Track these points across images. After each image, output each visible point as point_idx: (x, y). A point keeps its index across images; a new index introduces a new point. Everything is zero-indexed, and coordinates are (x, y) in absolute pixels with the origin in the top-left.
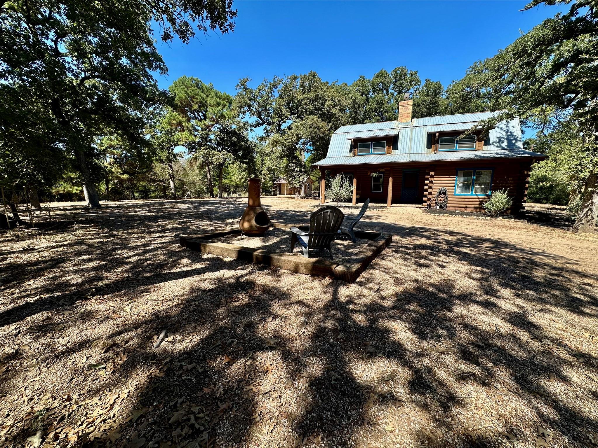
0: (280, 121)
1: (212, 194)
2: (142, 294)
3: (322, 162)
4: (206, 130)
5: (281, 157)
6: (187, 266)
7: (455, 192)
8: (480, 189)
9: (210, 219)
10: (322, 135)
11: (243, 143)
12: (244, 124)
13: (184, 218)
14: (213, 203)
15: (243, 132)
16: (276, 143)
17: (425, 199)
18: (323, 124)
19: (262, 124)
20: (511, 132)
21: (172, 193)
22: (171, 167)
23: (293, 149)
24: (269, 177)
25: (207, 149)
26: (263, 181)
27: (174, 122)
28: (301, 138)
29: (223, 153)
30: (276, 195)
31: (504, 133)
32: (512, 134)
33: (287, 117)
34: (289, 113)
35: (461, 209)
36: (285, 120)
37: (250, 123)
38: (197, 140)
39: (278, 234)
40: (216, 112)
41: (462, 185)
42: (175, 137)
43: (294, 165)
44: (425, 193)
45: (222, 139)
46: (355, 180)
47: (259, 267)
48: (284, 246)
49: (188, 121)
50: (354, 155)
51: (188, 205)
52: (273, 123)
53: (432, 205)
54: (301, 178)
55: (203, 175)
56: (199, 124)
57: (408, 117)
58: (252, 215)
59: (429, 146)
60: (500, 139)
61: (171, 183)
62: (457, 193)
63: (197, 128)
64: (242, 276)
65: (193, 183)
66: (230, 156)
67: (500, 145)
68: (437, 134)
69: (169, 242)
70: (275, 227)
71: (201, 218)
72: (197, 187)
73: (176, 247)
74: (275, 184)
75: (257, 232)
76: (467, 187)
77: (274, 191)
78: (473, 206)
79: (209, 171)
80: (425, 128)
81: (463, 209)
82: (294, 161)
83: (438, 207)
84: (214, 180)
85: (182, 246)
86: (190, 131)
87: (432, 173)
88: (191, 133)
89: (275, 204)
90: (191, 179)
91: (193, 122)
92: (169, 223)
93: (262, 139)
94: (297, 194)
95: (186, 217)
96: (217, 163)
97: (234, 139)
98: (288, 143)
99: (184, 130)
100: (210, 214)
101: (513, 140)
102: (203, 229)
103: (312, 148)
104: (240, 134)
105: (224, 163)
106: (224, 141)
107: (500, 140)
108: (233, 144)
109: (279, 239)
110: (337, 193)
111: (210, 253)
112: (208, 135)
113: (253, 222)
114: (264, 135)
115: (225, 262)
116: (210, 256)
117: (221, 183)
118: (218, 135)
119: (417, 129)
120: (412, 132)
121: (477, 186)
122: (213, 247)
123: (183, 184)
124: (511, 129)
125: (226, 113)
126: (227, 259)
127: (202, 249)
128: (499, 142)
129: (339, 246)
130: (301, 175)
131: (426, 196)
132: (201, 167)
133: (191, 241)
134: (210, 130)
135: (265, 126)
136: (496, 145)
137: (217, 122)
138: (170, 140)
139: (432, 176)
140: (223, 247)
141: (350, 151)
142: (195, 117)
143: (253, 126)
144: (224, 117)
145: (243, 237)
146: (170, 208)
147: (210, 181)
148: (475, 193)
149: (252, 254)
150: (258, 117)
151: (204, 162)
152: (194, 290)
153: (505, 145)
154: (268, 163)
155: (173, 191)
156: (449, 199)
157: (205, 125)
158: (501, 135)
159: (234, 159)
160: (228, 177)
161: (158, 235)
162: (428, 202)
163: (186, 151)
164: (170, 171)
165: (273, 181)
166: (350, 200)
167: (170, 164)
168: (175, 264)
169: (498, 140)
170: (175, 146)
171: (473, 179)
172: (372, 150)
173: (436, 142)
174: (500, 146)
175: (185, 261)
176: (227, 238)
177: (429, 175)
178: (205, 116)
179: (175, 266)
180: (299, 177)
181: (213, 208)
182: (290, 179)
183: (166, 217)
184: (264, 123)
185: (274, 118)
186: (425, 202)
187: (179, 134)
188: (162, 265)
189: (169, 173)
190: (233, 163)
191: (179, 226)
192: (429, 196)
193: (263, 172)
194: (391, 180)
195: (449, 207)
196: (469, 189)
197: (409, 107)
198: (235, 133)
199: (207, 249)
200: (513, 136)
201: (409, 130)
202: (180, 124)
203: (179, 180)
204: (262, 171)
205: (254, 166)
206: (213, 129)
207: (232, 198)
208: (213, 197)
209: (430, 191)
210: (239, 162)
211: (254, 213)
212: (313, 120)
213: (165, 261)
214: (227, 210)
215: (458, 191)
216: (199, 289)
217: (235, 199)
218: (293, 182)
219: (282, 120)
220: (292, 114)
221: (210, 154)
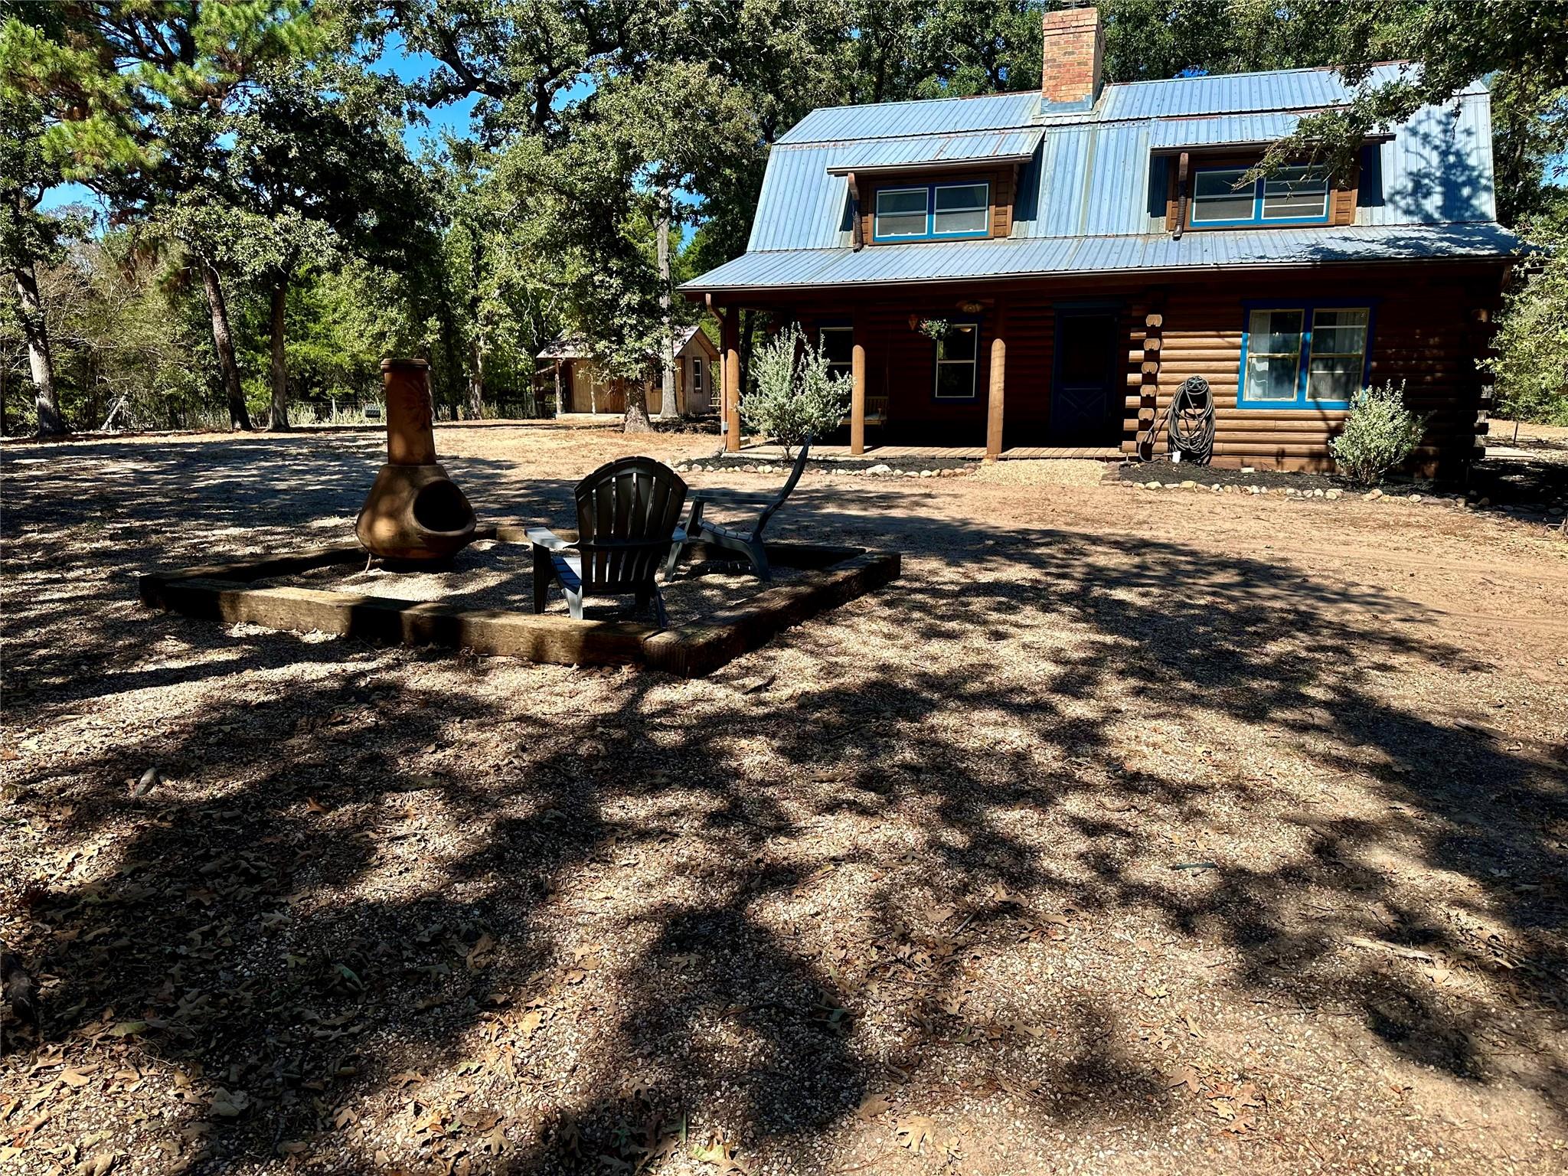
0: (546, 80)
1: (240, 414)
2: (59, 718)
3: (727, 276)
4: (195, 109)
5: (552, 246)
6: (178, 657)
7: (1239, 394)
8: (1329, 379)
9: (240, 521)
10: (729, 148)
11: (376, 176)
12: (381, 90)
13: (130, 516)
14: (249, 456)
15: (374, 124)
16: (531, 179)
17: (1130, 424)
18: (734, 99)
19: (464, 91)
20: (1458, 154)
21: (42, 410)
22: (30, 284)
23: (608, 211)
24: (511, 330)
25: (201, 202)
26: (484, 348)
27: (36, 70)
28: (638, 159)
29: (281, 219)
30: (549, 414)
31: (1435, 158)
32: (1461, 164)
33: (570, 62)
34: (583, 48)
35: (1264, 460)
36: (566, 73)
37: (406, 82)
38: (154, 154)
39: (507, 563)
40: (241, 25)
41: (1264, 366)
42: (43, 141)
43: (616, 282)
44: (1132, 400)
45: (275, 155)
46: (858, 352)
47: (420, 654)
48: (517, 597)
49: (107, 66)
50: (861, 243)
51: (131, 465)
52: (516, 86)
53: (1157, 446)
54: (647, 340)
55: (189, 321)
56: (158, 82)
57: (1080, 78)
58: (405, 494)
59: (1156, 208)
60: (1417, 178)
61: (35, 359)
62: (1247, 398)
63: (151, 98)
64: (363, 674)
65: (138, 360)
66: (319, 234)
67: (1418, 205)
68: (1184, 158)
69: (95, 597)
70: (502, 539)
71: (205, 517)
72: (160, 378)
73: (127, 608)
74: (543, 363)
75: (426, 555)
76: (1283, 373)
77: (540, 396)
78: (1305, 448)
79: (221, 305)
80: (1143, 129)
81: (1272, 460)
82: (614, 264)
83: (1176, 456)
84: (248, 342)
85: (149, 605)
86: (113, 111)
87: (1155, 320)
88: (121, 124)
89: (531, 456)
90: (127, 342)
91: (130, 68)
92: (73, 537)
93: (464, 154)
94: (634, 411)
95: (134, 514)
96: (257, 266)
97: (335, 156)
98: (585, 179)
99: (85, 112)
100: (243, 499)
101: (1464, 184)
102: (218, 554)
103: (697, 200)
104: (359, 128)
105: (288, 266)
106: (289, 163)
107: (1419, 187)
108: (331, 179)
109: (505, 577)
110: (781, 407)
111: (254, 623)
112: (205, 134)
113: (410, 519)
114: (475, 138)
115: (308, 645)
116: (253, 630)
117: (282, 361)
118: (254, 138)
119: (1113, 134)
120: (1094, 142)
121: (1319, 372)
122: (264, 600)
123: (87, 365)
124: (1460, 142)
125: (291, 32)
126: (315, 638)
127: (226, 611)
128: (1414, 193)
129: (708, 593)
130: (649, 328)
131: (1133, 413)
132: (180, 285)
133: (183, 585)
134: (215, 112)
135: (475, 97)
136: (1403, 203)
137: (247, 71)
138: (20, 157)
139: (1155, 333)
140: (299, 598)
141: (846, 226)
142: (137, 40)
143: (422, 99)
144: (283, 50)
145: (372, 573)
146: (49, 478)
147: (228, 350)
148: (1313, 396)
149: (399, 616)
150: (443, 58)
151: (189, 260)
152: (211, 706)
153: (1433, 203)
154: (503, 263)
155: (44, 400)
156: (1218, 423)
157: (189, 85)
158: (1423, 164)
159: (339, 248)
160: (317, 328)
161: (41, 575)
162: (1142, 436)
163: (99, 208)
164: (26, 305)
165: (533, 351)
166: (839, 436)
167: (27, 271)
168: (135, 654)
169: (1410, 186)
170: (47, 183)
171: (1305, 344)
172: (932, 222)
173: (1185, 190)
174: (1419, 210)
175: (170, 644)
176: (314, 576)
177: (1142, 326)
178: (184, 38)
179: (139, 657)
180: (640, 336)
181: (248, 474)
182: (601, 346)
183: (50, 514)
184: (471, 85)
185: (515, 63)
186: (1131, 435)
187: (65, 126)
188: (93, 657)
189: (20, 313)
190: (335, 268)
191: (119, 546)
192: (1146, 414)
193: (485, 307)
194: (998, 349)
195: (1220, 454)
196: (1292, 381)
197: (1085, 37)
198: (339, 128)
199: (244, 610)
200: (1466, 168)
201: (1083, 135)
202: (64, 81)
203: (68, 344)
204: (476, 300)
205: (440, 276)
206: (228, 107)
207: (337, 429)
208: (246, 427)
209: (1147, 390)
210: (362, 262)
211: (413, 485)
212: (686, 82)
213: (99, 646)
214: (314, 484)
215: (1253, 392)
216: (226, 704)
217: (352, 434)
218: (616, 358)
219: (554, 73)
220: (598, 46)
221: (220, 228)
